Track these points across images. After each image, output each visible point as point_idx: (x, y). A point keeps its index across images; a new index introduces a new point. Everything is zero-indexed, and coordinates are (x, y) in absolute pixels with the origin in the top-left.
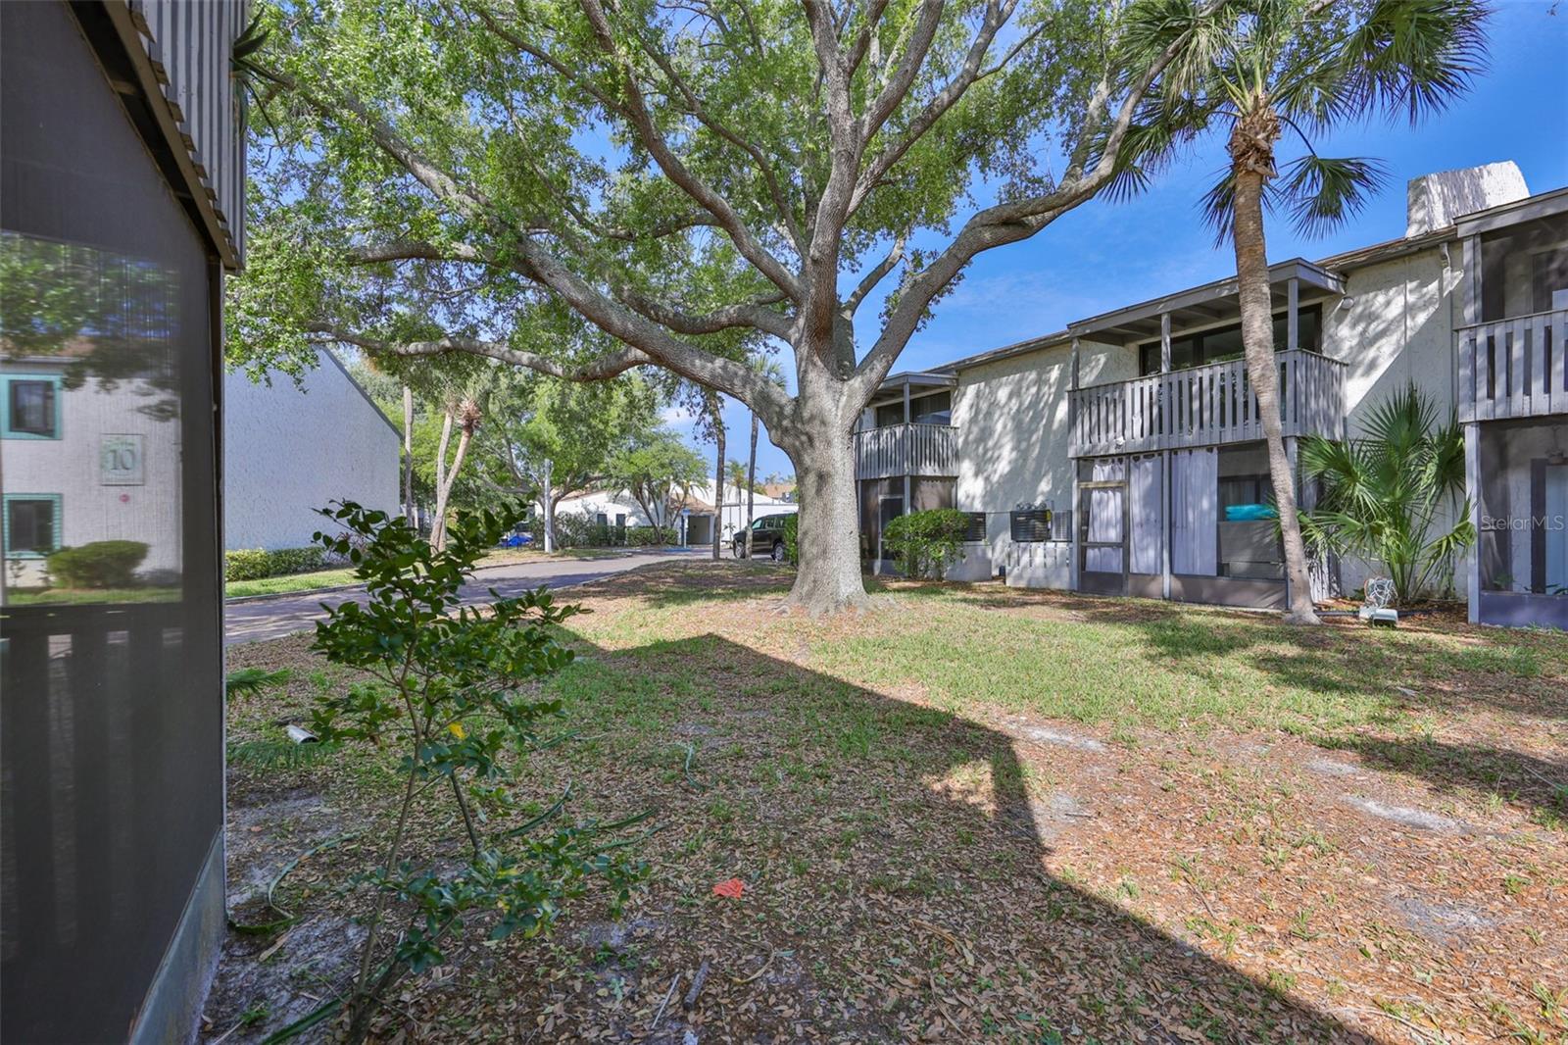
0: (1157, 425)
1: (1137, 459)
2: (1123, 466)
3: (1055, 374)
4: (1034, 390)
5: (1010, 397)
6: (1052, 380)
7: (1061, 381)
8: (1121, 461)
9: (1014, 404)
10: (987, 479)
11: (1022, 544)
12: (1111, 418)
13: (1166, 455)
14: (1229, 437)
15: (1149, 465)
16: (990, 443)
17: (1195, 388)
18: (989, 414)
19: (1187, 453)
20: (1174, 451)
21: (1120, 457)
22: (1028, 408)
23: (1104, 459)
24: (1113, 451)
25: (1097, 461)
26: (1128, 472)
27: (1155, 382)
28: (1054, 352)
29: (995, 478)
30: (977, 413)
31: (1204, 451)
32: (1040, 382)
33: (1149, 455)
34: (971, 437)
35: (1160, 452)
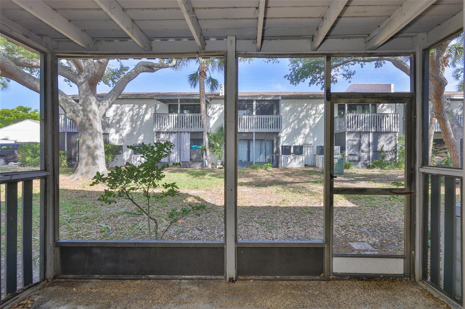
0: (177, 126)
1: (172, 133)
2: (168, 135)
3: (144, 106)
4: (138, 110)
5: (130, 111)
6: (143, 108)
7: (147, 109)
8: (168, 133)
9: (131, 113)
10: (120, 135)
11: (138, 155)
12: (165, 122)
13: (179, 133)
14: (193, 130)
15: (174, 135)
16: (122, 124)
17: (186, 118)
18: (122, 114)
19: (183, 133)
20: (181, 132)
21: (167, 132)
22: (135, 115)
23: (163, 133)
24: (166, 130)
25: (161, 133)
26: (170, 136)
27: (177, 115)
28: (144, 100)
29: (124, 135)
30: (117, 113)
31: (187, 133)
32: (140, 108)
33: (175, 133)
34: (114, 121)
35: (178, 132)
